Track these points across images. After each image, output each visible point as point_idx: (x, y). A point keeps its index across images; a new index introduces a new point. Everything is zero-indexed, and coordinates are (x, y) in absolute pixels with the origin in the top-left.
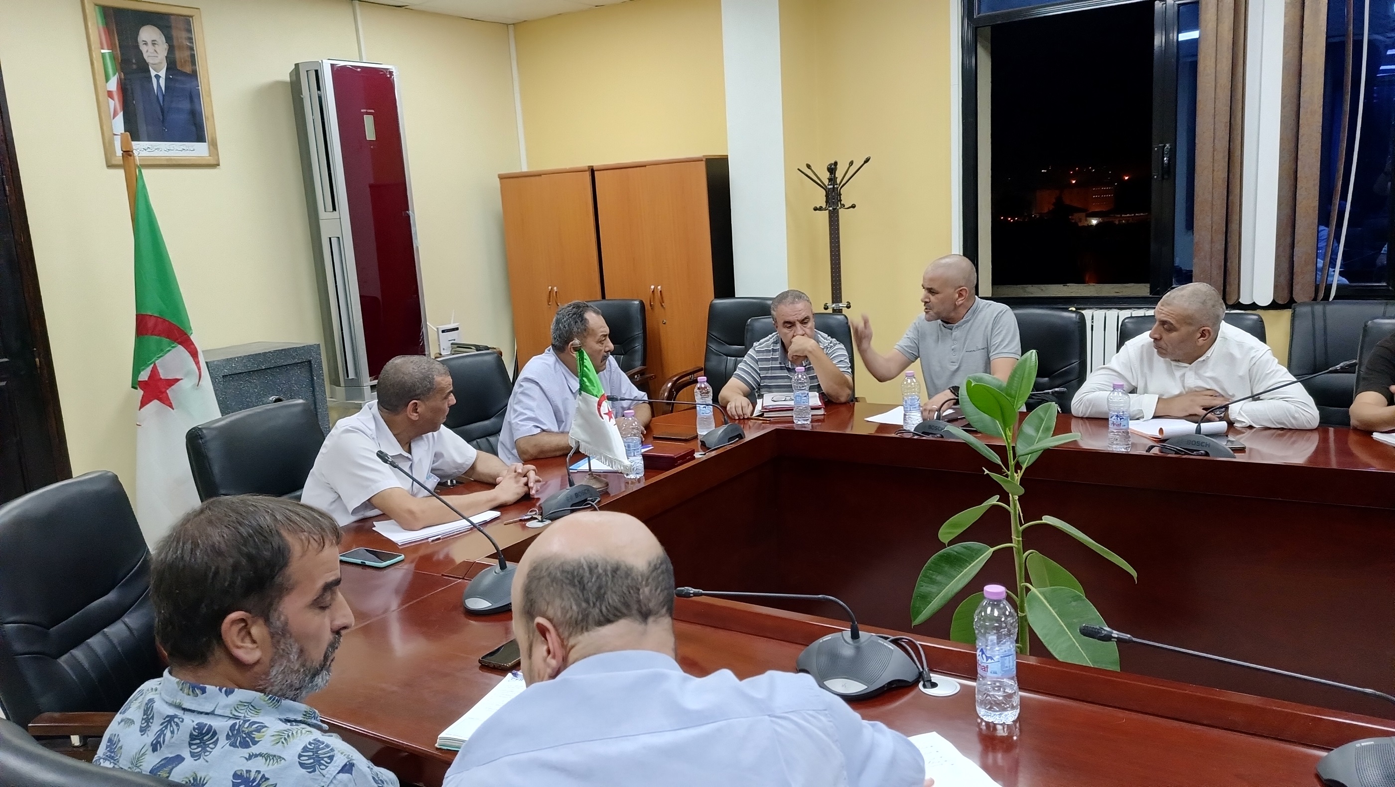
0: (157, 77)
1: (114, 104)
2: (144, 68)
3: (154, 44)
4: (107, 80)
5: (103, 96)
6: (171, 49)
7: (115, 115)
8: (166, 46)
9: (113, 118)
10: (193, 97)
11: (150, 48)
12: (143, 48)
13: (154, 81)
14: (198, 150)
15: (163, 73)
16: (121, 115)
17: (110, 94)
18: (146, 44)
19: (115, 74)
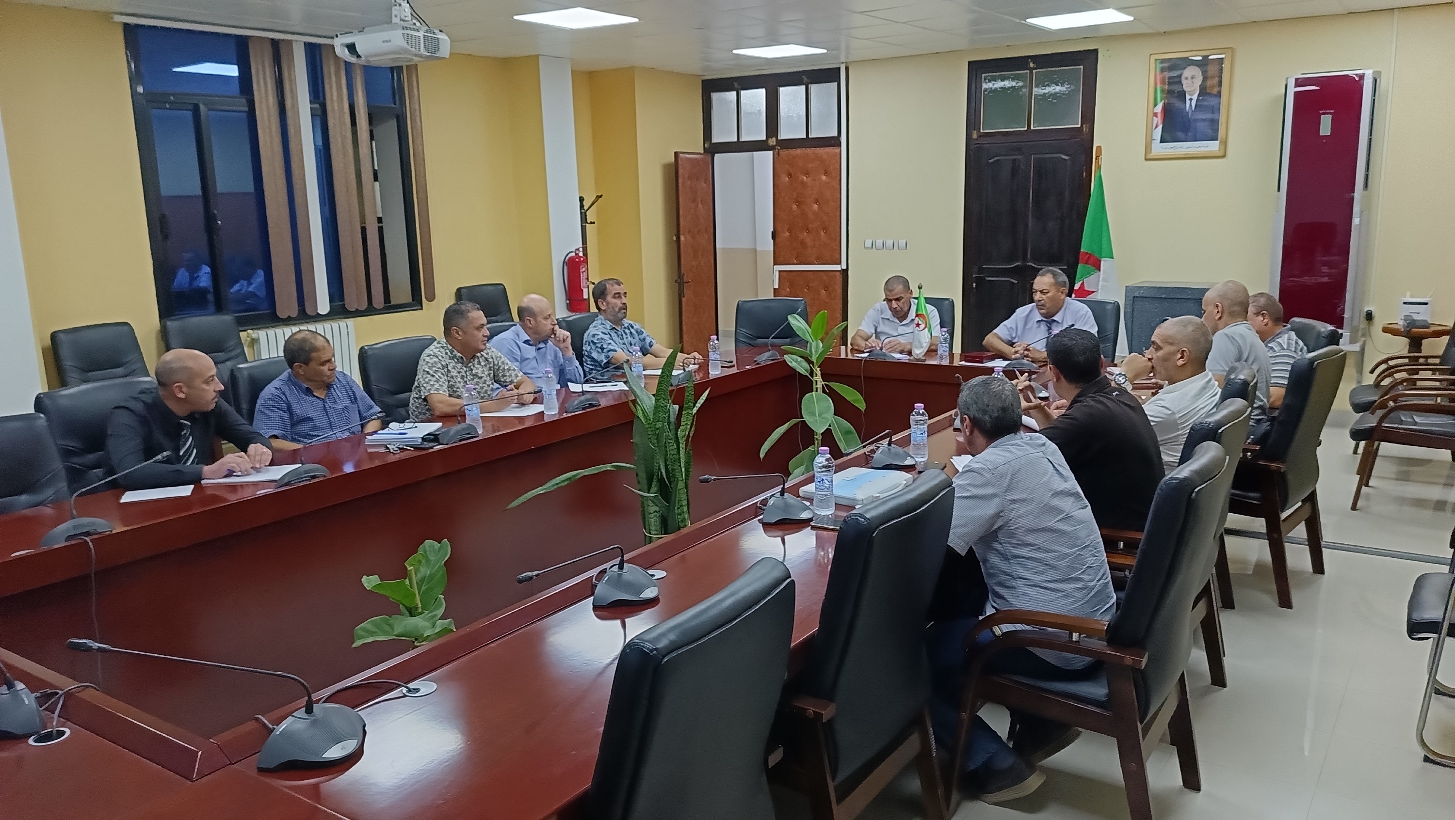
0: (1191, 100)
1: (1158, 120)
2: (1182, 95)
3: (1192, 78)
4: (1155, 105)
5: (1151, 114)
6: (1205, 79)
7: (1156, 127)
8: (1201, 78)
9: (1156, 128)
10: (1216, 109)
11: (1190, 81)
12: (1184, 82)
13: (1188, 102)
14: (1213, 146)
15: (1195, 97)
16: (1160, 127)
17: (1155, 115)
18: (1187, 78)
19: (1161, 101)
